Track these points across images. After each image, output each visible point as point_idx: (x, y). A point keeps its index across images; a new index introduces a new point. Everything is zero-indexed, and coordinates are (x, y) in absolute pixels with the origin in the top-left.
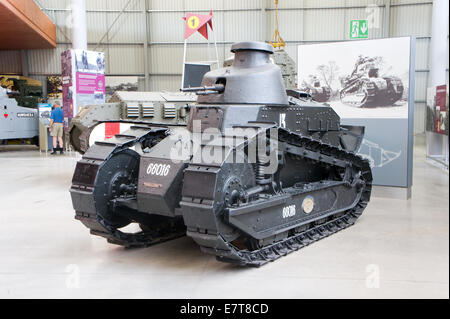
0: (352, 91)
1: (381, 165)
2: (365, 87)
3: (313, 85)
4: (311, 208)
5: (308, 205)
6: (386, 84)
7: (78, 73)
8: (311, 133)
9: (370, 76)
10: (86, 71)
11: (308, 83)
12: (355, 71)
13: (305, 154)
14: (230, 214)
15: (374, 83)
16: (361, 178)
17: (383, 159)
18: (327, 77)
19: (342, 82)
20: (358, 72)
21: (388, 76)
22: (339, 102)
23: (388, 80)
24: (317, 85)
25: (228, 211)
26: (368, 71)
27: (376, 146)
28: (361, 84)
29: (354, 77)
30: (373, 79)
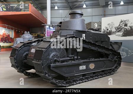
0: (119, 31)
1: (129, 56)
2: (123, 30)
3: (106, 30)
4: (93, 67)
5: (92, 66)
6: (130, 29)
7: (47, 31)
8: (97, 42)
9: (125, 26)
10: (50, 30)
11: (105, 29)
12: (120, 25)
13: (90, 47)
14: (51, 66)
15: (126, 28)
16: (117, 58)
17: (129, 53)
18: (111, 27)
19: (115, 28)
20: (121, 25)
21: (131, 26)
22: (115, 35)
23: (131, 27)
24: (108, 30)
25: (50, 65)
26: (124, 25)
27: (127, 49)
28: (122, 29)
29: (119, 27)
30: (126, 27)
